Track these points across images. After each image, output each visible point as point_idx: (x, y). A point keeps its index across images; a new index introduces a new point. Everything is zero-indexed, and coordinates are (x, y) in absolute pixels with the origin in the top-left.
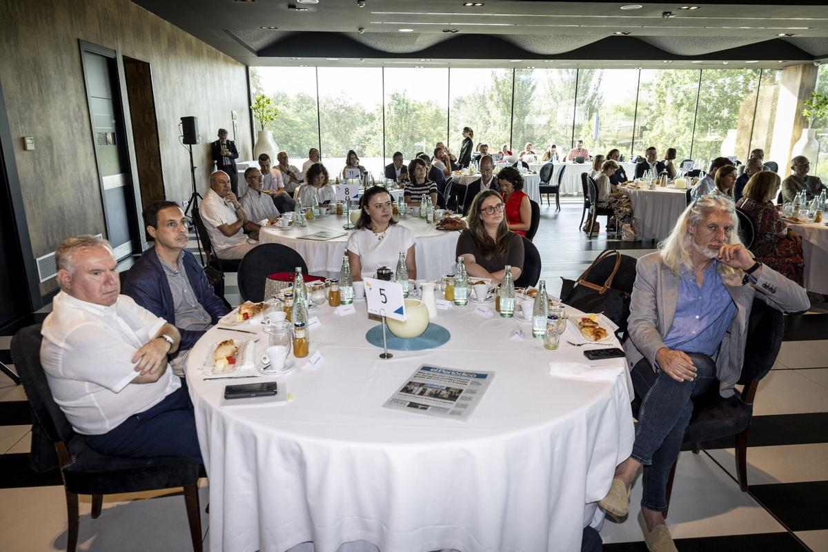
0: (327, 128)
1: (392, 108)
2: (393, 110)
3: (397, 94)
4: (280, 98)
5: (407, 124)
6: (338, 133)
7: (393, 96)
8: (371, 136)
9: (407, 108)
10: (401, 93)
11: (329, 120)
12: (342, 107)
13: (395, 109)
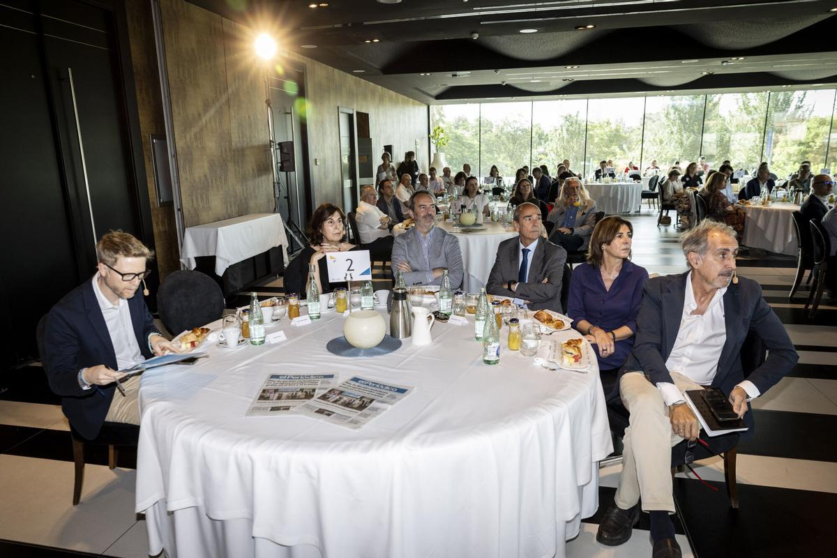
0: (503, 150)
1: (564, 129)
2: (565, 131)
3: (570, 116)
4: (461, 123)
5: (578, 144)
6: (513, 154)
7: (566, 118)
8: (542, 156)
9: (579, 129)
10: (574, 115)
11: (505, 141)
12: (518, 129)
13: (567, 130)
